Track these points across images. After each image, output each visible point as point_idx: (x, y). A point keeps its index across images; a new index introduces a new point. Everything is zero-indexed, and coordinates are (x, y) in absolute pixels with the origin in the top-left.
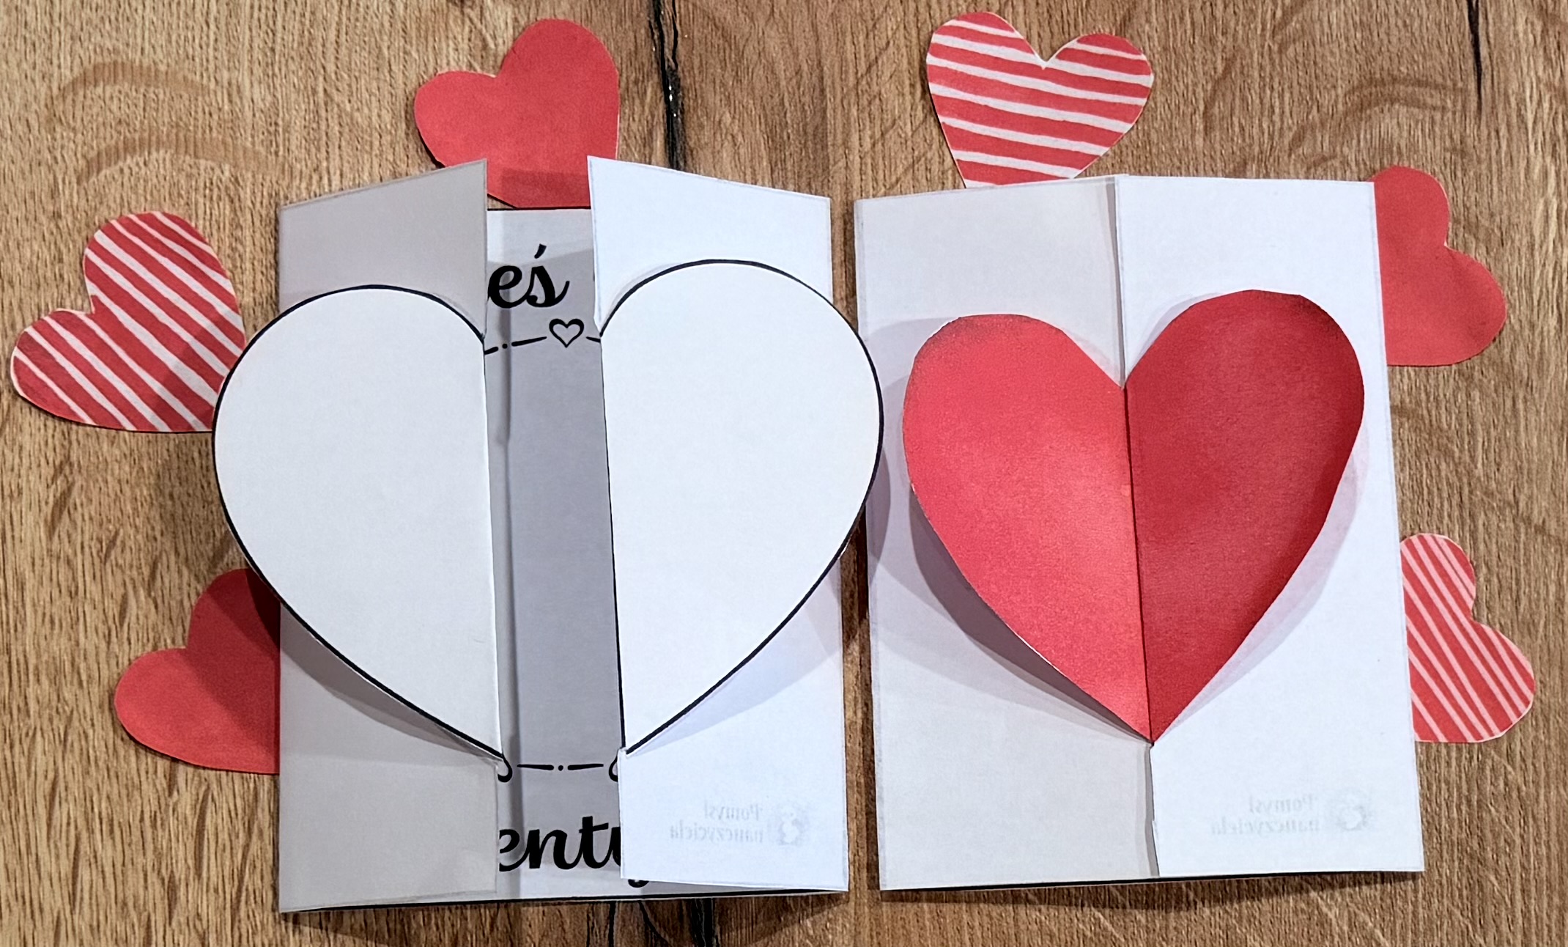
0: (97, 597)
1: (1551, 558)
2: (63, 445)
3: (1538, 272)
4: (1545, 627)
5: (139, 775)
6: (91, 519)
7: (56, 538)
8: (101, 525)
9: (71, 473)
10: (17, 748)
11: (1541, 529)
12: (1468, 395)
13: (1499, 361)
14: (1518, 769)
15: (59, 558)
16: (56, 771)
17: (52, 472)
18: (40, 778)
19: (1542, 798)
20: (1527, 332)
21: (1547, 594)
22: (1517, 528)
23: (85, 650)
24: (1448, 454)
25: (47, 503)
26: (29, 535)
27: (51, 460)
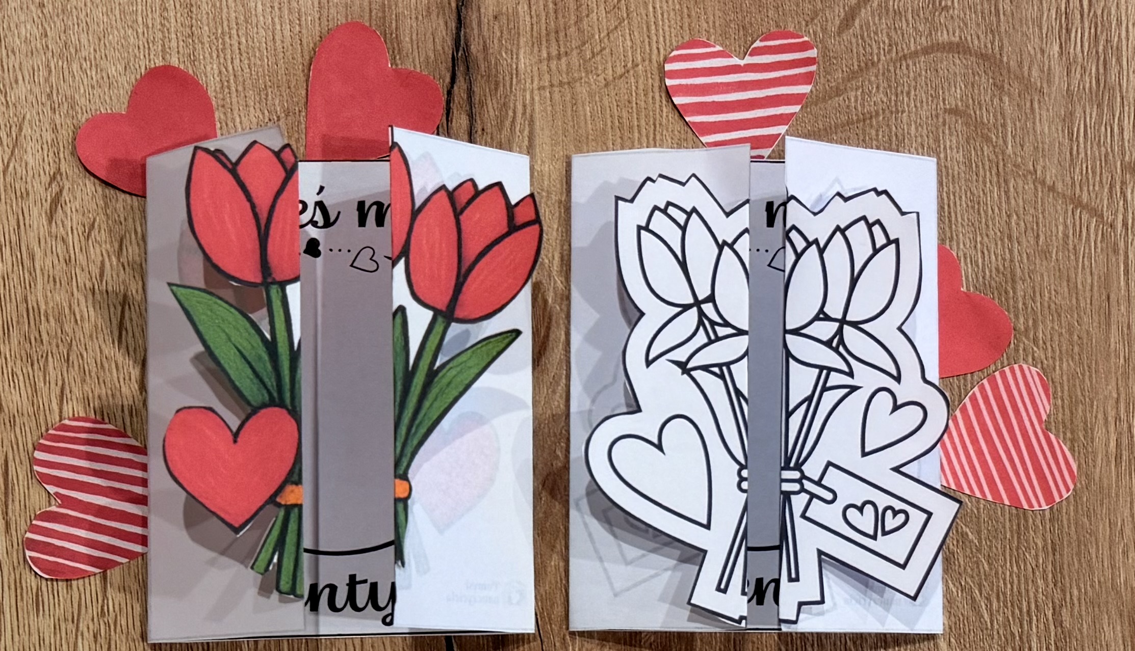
0: (84, 263)
1: (1059, 208)
2: (55, 161)
3: (1045, 15)
4: (1057, 253)
5: (119, 382)
6: (77, 211)
7: (54, 223)
8: (83, 215)
9: (62, 179)
10: (36, 366)
11: (1052, 189)
12: (1001, 100)
13: (1020, 76)
14: (1041, 349)
15: (56, 237)
16: (63, 380)
17: (48, 179)
18: (53, 385)
19: (1058, 368)
20: (1039, 55)
21: (1058, 232)
22: (1036, 189)
23: (78, 299)
24: (988, 140)
25: (46, 200)
26: (35, 223)
27: (47, 172)
